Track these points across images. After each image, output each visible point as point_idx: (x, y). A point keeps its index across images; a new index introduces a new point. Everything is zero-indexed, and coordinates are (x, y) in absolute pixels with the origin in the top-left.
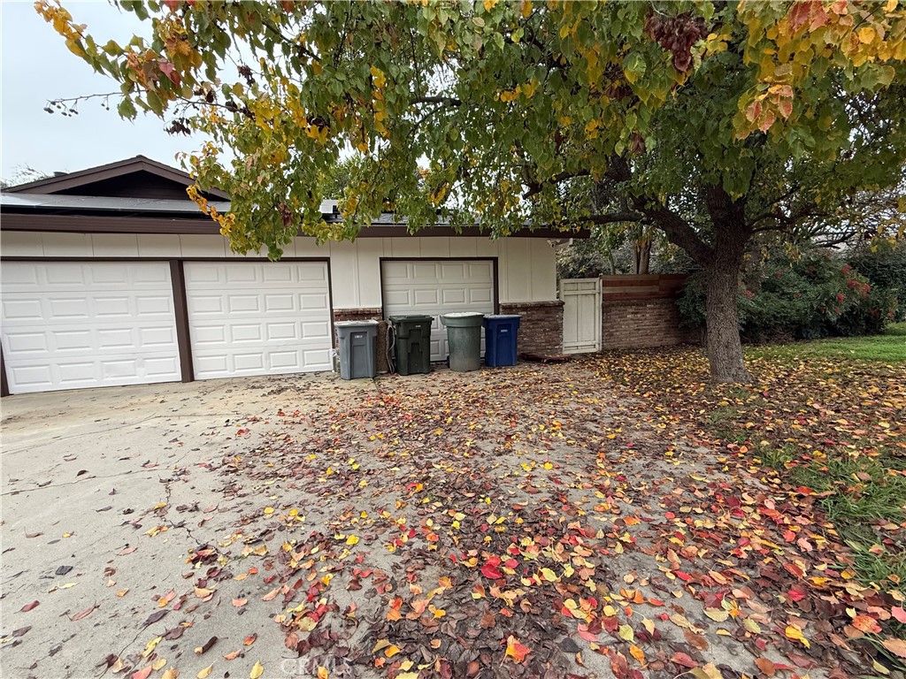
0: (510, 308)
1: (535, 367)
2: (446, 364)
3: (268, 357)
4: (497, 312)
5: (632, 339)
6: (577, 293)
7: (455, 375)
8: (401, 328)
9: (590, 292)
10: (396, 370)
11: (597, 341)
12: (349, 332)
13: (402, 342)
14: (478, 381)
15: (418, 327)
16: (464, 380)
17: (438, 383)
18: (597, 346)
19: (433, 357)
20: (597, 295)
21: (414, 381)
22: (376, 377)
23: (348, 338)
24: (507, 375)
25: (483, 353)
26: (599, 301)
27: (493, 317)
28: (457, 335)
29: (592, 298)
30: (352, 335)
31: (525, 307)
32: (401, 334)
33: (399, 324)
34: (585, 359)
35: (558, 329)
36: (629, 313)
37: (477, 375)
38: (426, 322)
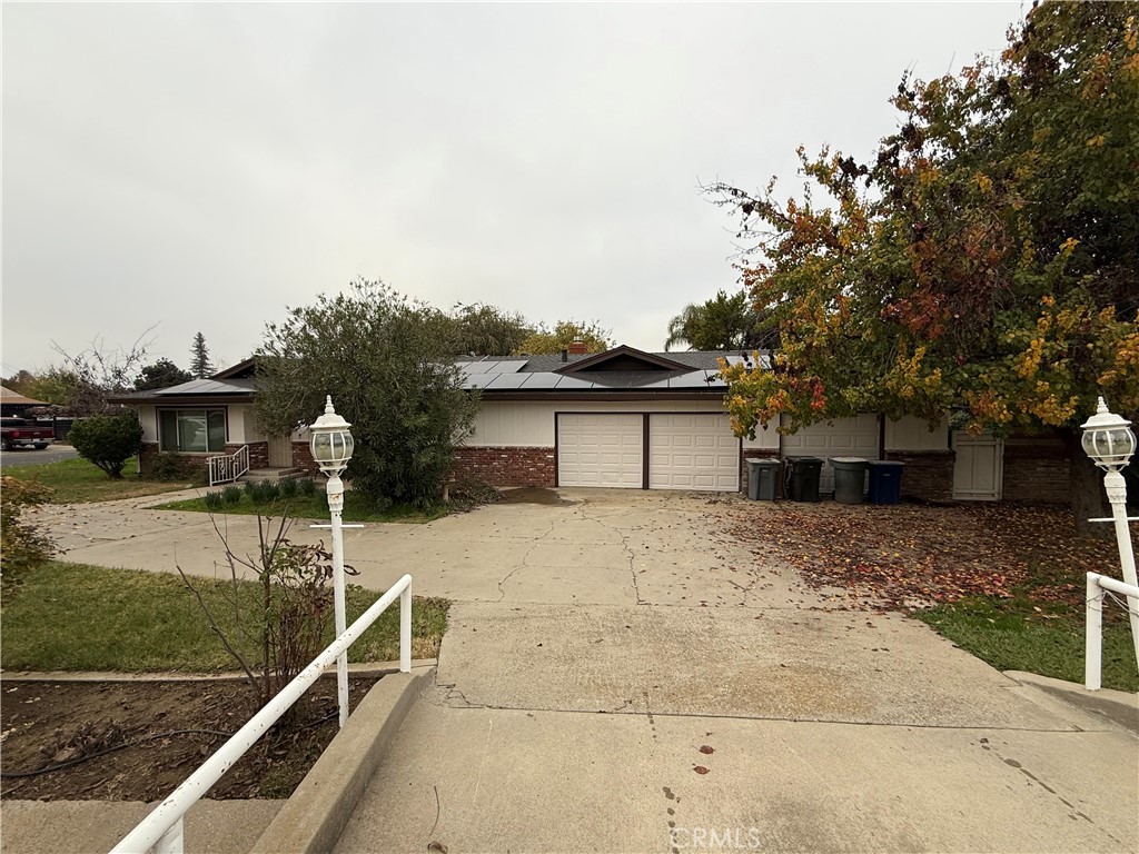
0: (895, 455)
1: (916, 508)
2: (832, 497)
3: (694, 478)
4: (882, 458)
5: (1043, 492)
6: (972, 443)
7: (840, 506)
8: (797, 468)
9: (990, 443)
10: (791, 497)
11: (996, 490)
12: (758, 468)
13: (797, 479)
14: (860, 513)
15: (810, 468)
16: (848, 511)
17: (827, 511)
18: (996, 495)
19: (821, 490)
20: (998, 446)
21: (806, 506)
22: (775, 501)
23: (757, 471)
24: (887, 512)
25: (866, 490)
26: (1000, 451)
27: (876, 462)
28: (843, 475)
29: (992, 449)
30: (761, 469)
31: (911, 455)
32: (797, 471)
33: (795, 464)
34: (977, 506)
35: (948, 476)
36: (1040, 466)
37: (859, 509)
38: (818, 464)
